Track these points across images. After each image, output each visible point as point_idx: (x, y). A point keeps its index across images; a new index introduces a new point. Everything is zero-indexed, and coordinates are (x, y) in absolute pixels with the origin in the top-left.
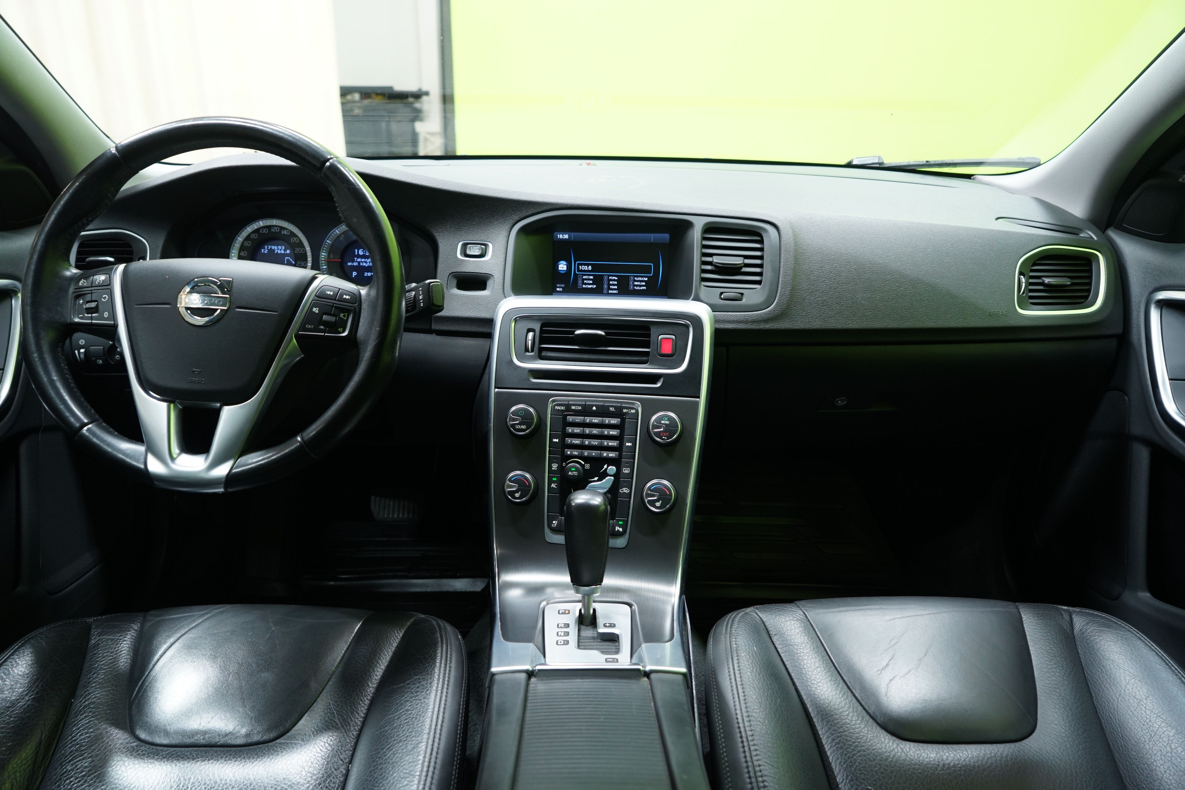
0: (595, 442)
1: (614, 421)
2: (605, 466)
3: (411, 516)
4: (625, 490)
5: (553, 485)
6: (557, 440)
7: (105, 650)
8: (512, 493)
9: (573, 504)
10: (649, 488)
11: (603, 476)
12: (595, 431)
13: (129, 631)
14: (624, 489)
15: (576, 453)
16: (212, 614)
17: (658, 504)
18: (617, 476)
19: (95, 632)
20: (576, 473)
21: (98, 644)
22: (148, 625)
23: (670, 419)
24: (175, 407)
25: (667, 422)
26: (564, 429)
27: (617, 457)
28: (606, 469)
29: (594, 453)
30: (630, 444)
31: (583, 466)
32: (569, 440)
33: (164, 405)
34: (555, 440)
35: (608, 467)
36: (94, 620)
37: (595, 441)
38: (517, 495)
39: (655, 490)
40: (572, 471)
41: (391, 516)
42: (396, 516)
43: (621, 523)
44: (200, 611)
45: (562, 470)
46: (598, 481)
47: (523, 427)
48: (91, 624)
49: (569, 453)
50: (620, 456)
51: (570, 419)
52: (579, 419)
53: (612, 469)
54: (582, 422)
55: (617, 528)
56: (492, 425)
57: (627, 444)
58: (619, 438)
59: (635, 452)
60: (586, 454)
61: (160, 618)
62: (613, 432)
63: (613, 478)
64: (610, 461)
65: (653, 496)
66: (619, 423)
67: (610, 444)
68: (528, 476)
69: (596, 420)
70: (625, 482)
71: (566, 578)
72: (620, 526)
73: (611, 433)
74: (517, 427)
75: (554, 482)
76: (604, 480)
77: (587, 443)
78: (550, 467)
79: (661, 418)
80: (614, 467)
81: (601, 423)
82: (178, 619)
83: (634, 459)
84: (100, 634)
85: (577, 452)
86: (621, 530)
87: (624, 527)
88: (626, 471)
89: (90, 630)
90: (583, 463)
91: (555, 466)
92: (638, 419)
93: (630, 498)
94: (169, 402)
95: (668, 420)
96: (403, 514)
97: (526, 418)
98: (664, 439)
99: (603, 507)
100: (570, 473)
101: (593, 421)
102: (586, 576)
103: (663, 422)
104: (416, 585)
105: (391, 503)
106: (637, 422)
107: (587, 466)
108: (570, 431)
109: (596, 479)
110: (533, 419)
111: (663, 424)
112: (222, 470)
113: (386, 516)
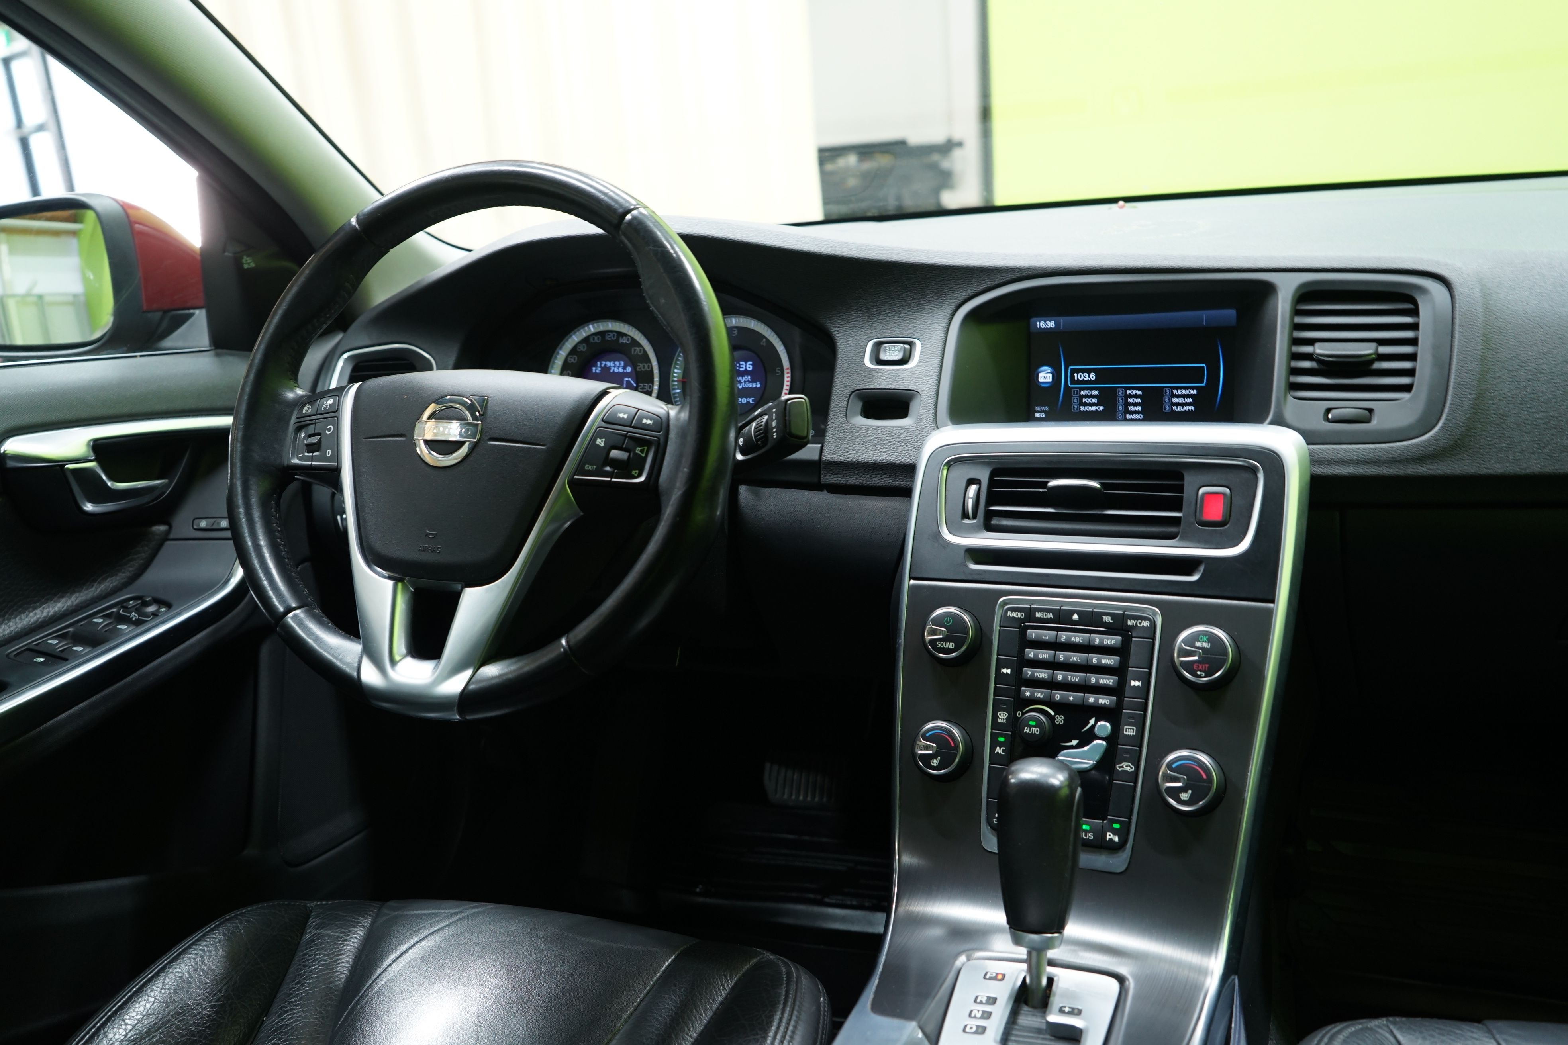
0: (1075, 677)
1: (1110, 641)
2: (1092, 722)
3: (825, 800)
4: (1127, 767)
5: (998, 750)
6: (1009, 671)
7: (318, 950)
8: (926, 759)
10: (1169, 766)
11: (1088, 738)
12: (1075, 658)
13: (355, 927)
14: (1125, 764)
15: (1040, 695)
16: (466, 914)
17: (1185, 796)
18: (1113, 739)
19: (313, 922)
20: (1037, 731)
21: (313, 941)
22: (381, 920)
23: (1212, 638)
24: (405, 588)
25: (1206, 645)
26: (1022, 652)
27: (1113, 706)
28: (1093, 726)
29: (1072, 697)
30: (1137, 683)
31: (1051, 719)
32: (1028, 672)
33: (390, 583)
34: (1005, 671)
35: (1096, 722)
36: (317, 905)
37: (1073, 676)
38: (935, 763)
39: (1177, 770)
40: (1030, 726)
41: (793, 797)
42: (801, 798)
43: (1116, 826)
44: (451, 908)
45: (1015, 724)
46: (1078, 746)
47: (950, 645)
48: (311, 911)
49: (1028, 694)
50: (1120, 705)
51: (1032, 634)
52: (1047, 635)
53: (1104, 727)
54: (1053, 640)
55: (1109, 836)
56: (902, 641)
57: (1133, 683)
58: (1119, 671)
59: (1147, 699)
60: (1057, 697)
61: (400, 912)
62: (1108, 661)
63: (1104, 743)
64: (1101, 713)
65: (1176, 780)
66: (1119, 644)
67: (1101, 681)
68: (956, 732)
69: (1077, 638)
70: (1127, 751)
71: (997, 916)
72: (1115, 833)
73: (1104, 661)
74: (940, 645)
75: (1001, 744)
76: (1086, 748)
77: (1060, 678)
78: (995, 717)
79: (1196, 637)
80: (1108, 724)
81: (1086, 643)
82: (418, 916)
83: (1145, 710)
84: (318, 927)
85: (1042, 693)
86: (1116, 839)
87: (1123, 833)
88: (1129, 731)
89: (309, 918)
90: (1053, 713)
91: (1003, 717)
92: (1154, 639)
93: (1136, 782)
94: (396, 580)
95: (1209, 641)
96: (814, 796)
97: (955, 628)
98: (1200, 676)
99: (1065, 792)
100: (1027, 730)
101: (1073, 639)
102: (1033, 915)
103: (1198, 644)
104: (835, 918)
105: (795, 777)
106: (1153, 644)
107: (1060, 720)
108: (1031, 655)
109: (1074, 742)
110: (967, 632)
111: (1199, 648)
112: (455, 685)
113: (786, 797)
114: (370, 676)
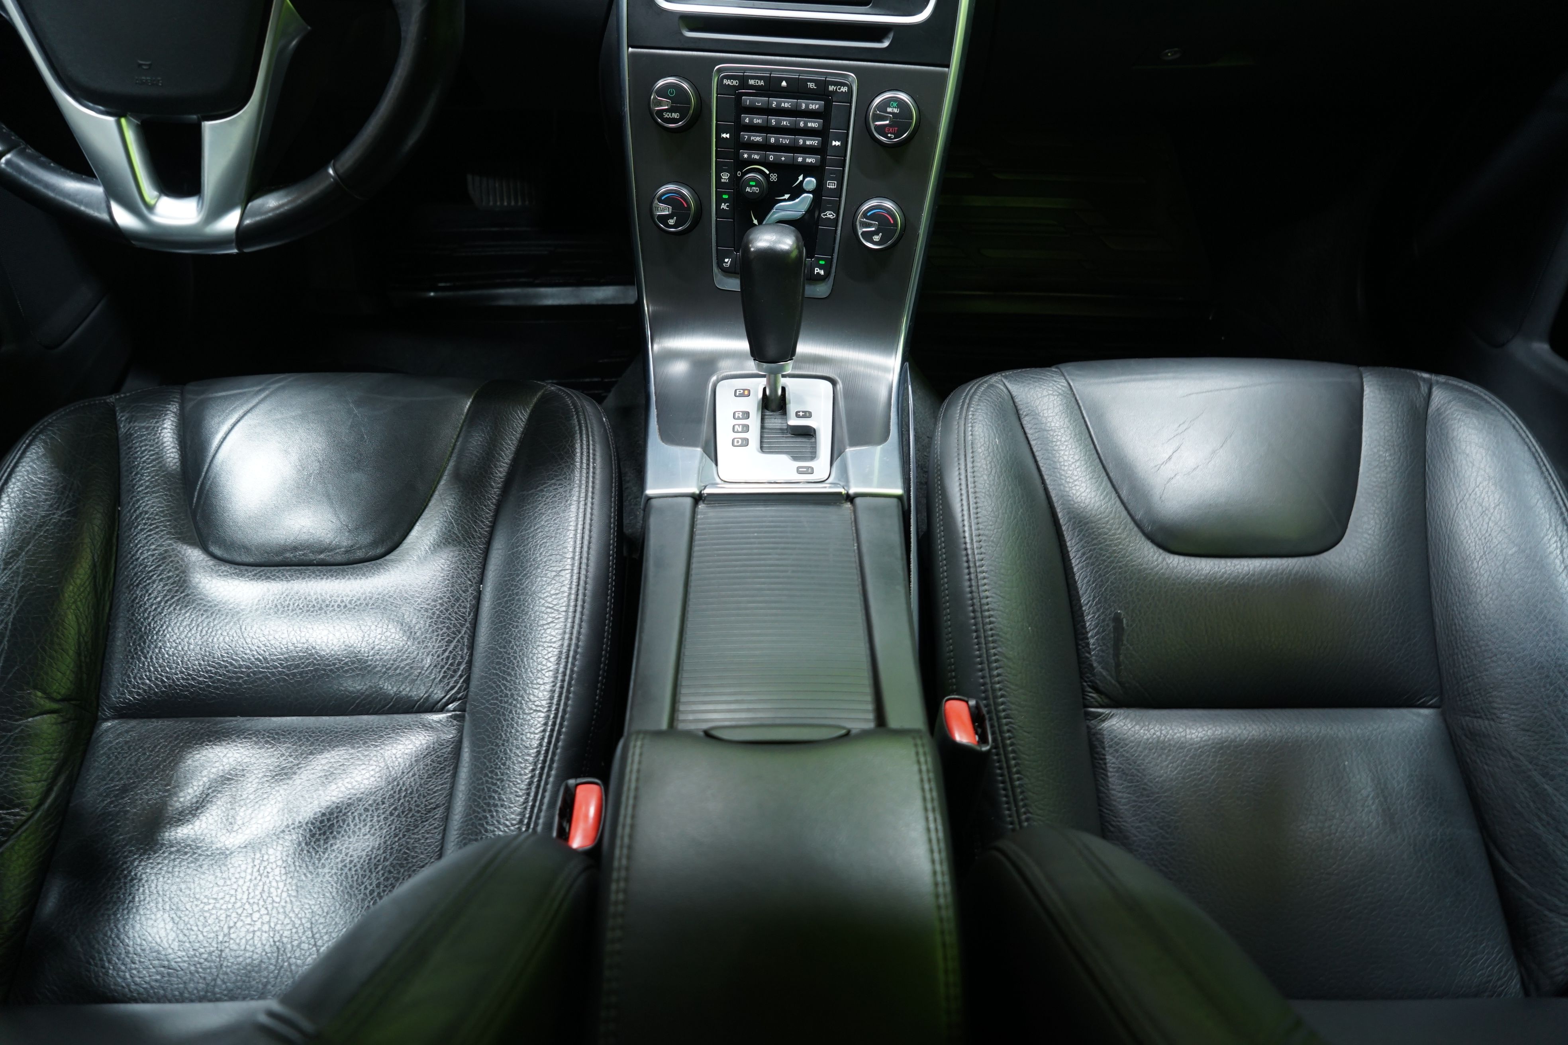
0: (785, 140)
1: (814, 106)
2: (801, 178)
3: (527, 203)
4: (830, 215)
5: (724, 206)
6: (728, 136)
7: (141, 442)
8: (664, 219)
9: (752, 249)
10: (865, 215)
11: (797, 192)
12: (785, 122)
13: (166, 415)
14: (828, 212)
15: (756, 157)
16: (271, 390)
17: (876, 238)
18: (818, 192)
19: (122, 417)
20: (756, 190)
21: (131, 435)
22: (189, 405)
23: (901, 104)
24: (128, 121)
25: (896, 110)
26: (738, 119)
27: (818, 164)
28: (802, 182)
29: (783, 157)
30: (837, 143)
31: (767, 177)
32: (745, 136)
33: (111, 119)
34: (724, 135)
35: (804, 179)
36: (116, 399)
37: (784, 138)
38: (671, 222)
39: (872, 218)
40: (751, 186)
41: (498, 203)
42: (506, 204)
43: (822, 262)
44: (253, 386)
45: (737, 184)
46: (789, 199)
47: (675, 115)
48: (114, 406)
49: (746, 156)
50: (823, 162)
51: (747, 101)
52: (760, 102)
53: (810, 182)
54: (765, 106)
55: (817, 270)
56: (627, 109)
57: (834, 143)
58: (823, 133)
59: (845, 156)
60: (771, 158)
61: (202, 397)
62: (813, 124)
63: (811, 195)
64: (808, 170)
65: (869, 225)
66: (822, 109)
67: (808, 143)
68: (685, 191)
69: (786, 104)
70: (829, 202)
72: (821, 267)
73: (809, 125)
74: (667, 115)
75: (725, 201)
76: (797, 200)
77: (773, 140)
78: (718, 178)
79: (886, 103)
80: (813, 179)
81: (794, 108)
82: (226, 398)
83: (844, 166)
84: (130, 420)
85: (758, 154)
86: (822, 272)
87: (827, 268)
88: (831, 185)
89: (115, 414)
90: (768, 172)
91: (725, 177)
92: (851, 103)
93: (836, 226)
94: (118, 114)
95: (898, 107)
96: (516, 201)
97: (678, 98)
98: (889, 138)
99: (795, 254)
100: (748, 189)
101: (783, 105)
102: (772, 350)
103: (889, 110)
104: (546, 296)
105: (497, 185)
106: (850, 107)
107: (774, 177)
108: (747, 120)
109: (787, 196)
110: (689, 102)
111: (890, 113)
112: (228, 223)
113: (491, 203)
114: (124, 218)
